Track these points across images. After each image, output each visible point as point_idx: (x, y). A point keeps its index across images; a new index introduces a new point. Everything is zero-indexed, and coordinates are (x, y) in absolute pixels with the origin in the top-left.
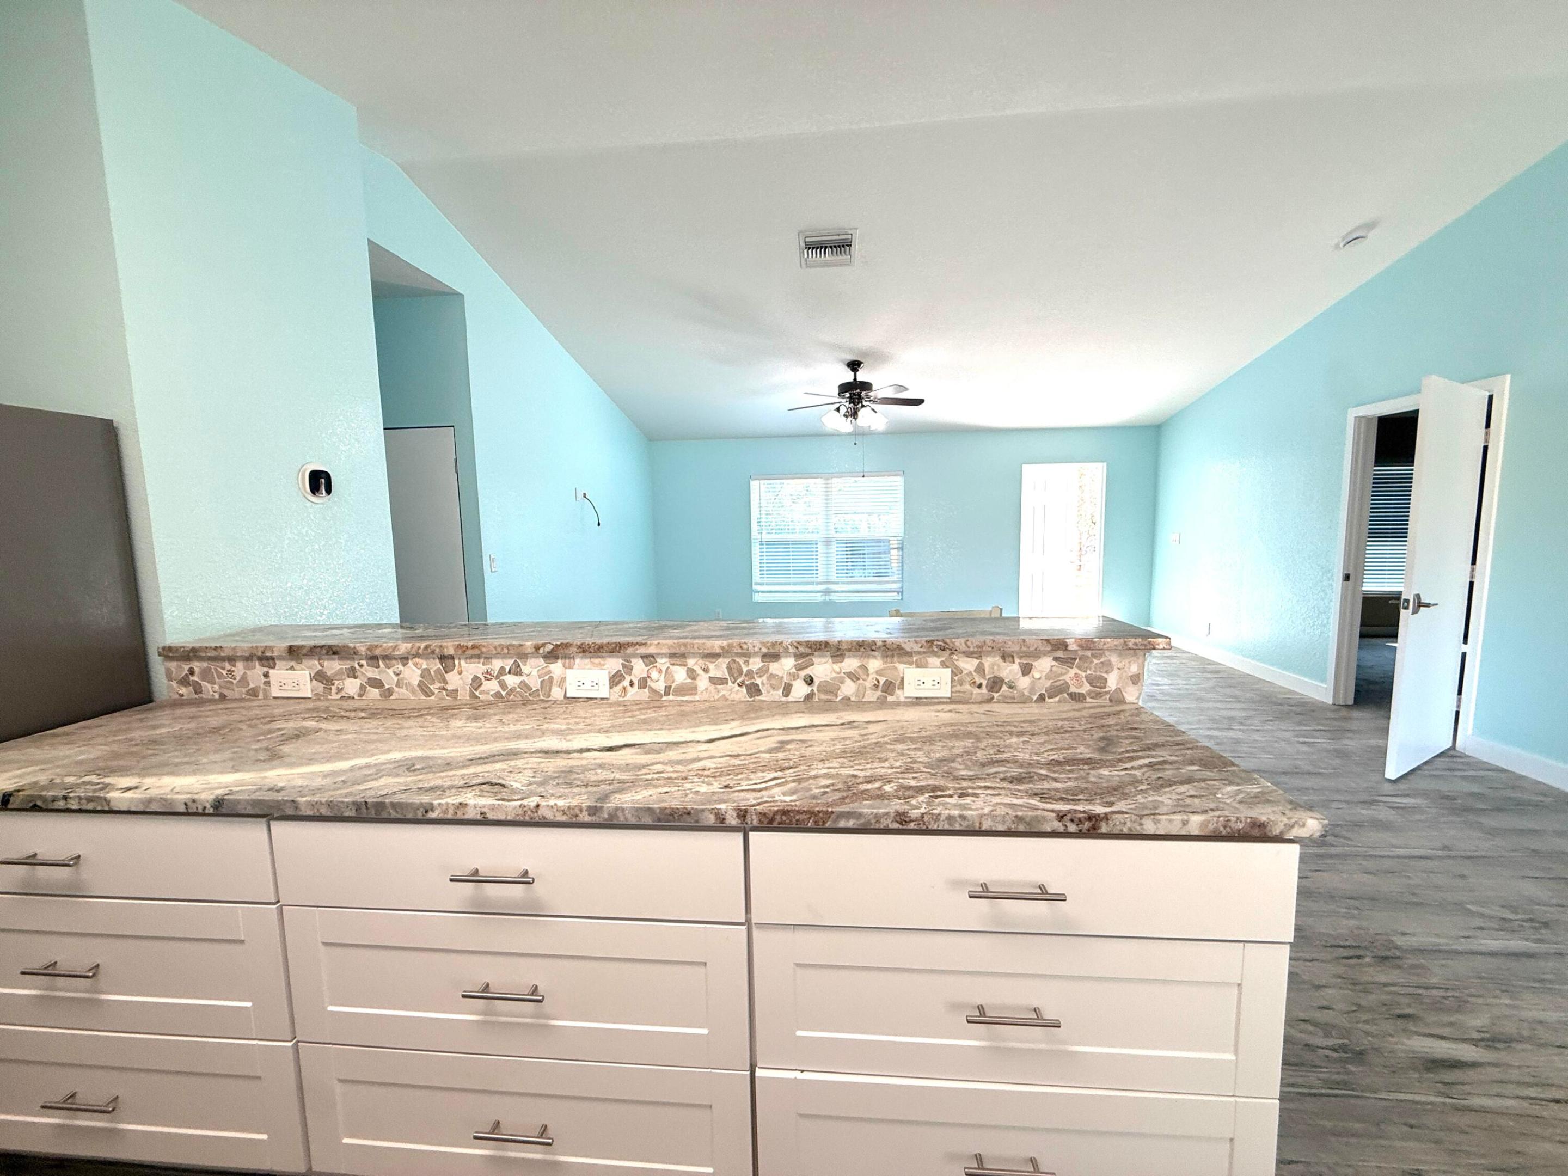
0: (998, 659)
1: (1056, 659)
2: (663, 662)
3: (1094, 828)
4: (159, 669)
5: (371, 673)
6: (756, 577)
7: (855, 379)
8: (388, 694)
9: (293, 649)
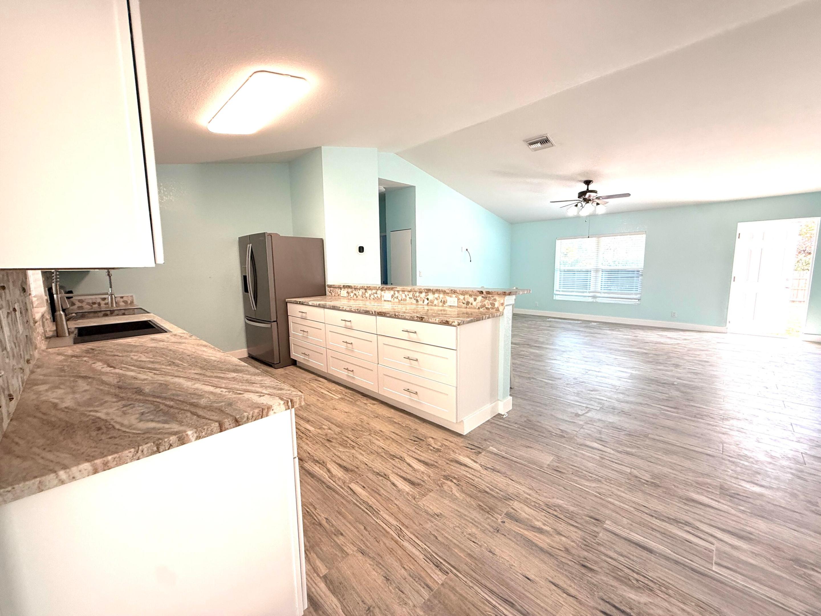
0: (468, 296)
1: (482, 297)
2: (401, 292)
3: (422, 320)
4: (327, 289)
5: (354, 292)
6: (556, 286)
7: (588, 189)
8: (357, 297)
9: (344, 286)
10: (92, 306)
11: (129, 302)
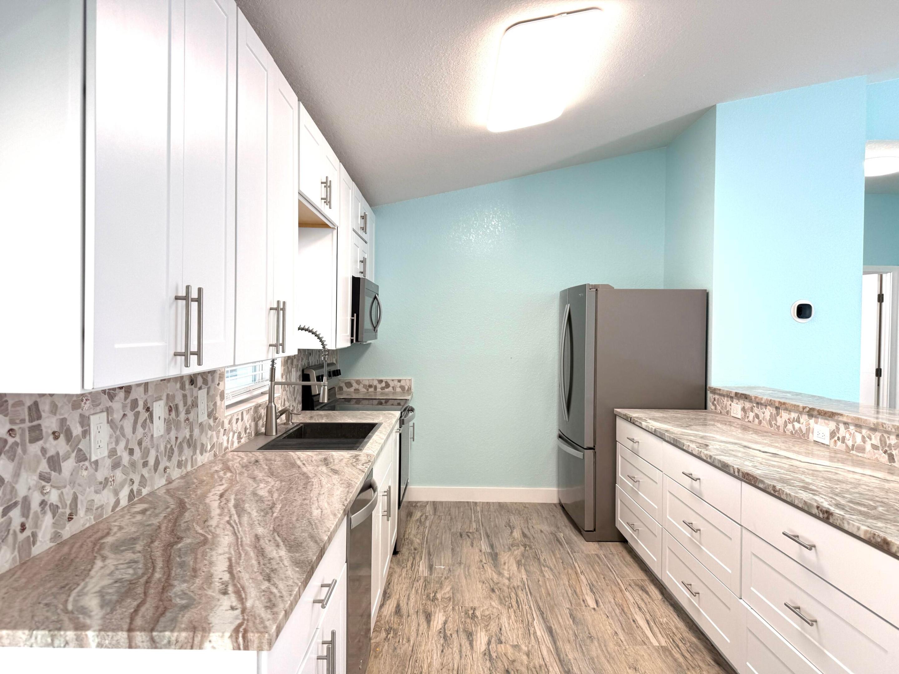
2: (852, 428)
5: (756, 410)
8: (760, 422)
9: (736, 394)
10: (368, 390)
11: (407, 388)
